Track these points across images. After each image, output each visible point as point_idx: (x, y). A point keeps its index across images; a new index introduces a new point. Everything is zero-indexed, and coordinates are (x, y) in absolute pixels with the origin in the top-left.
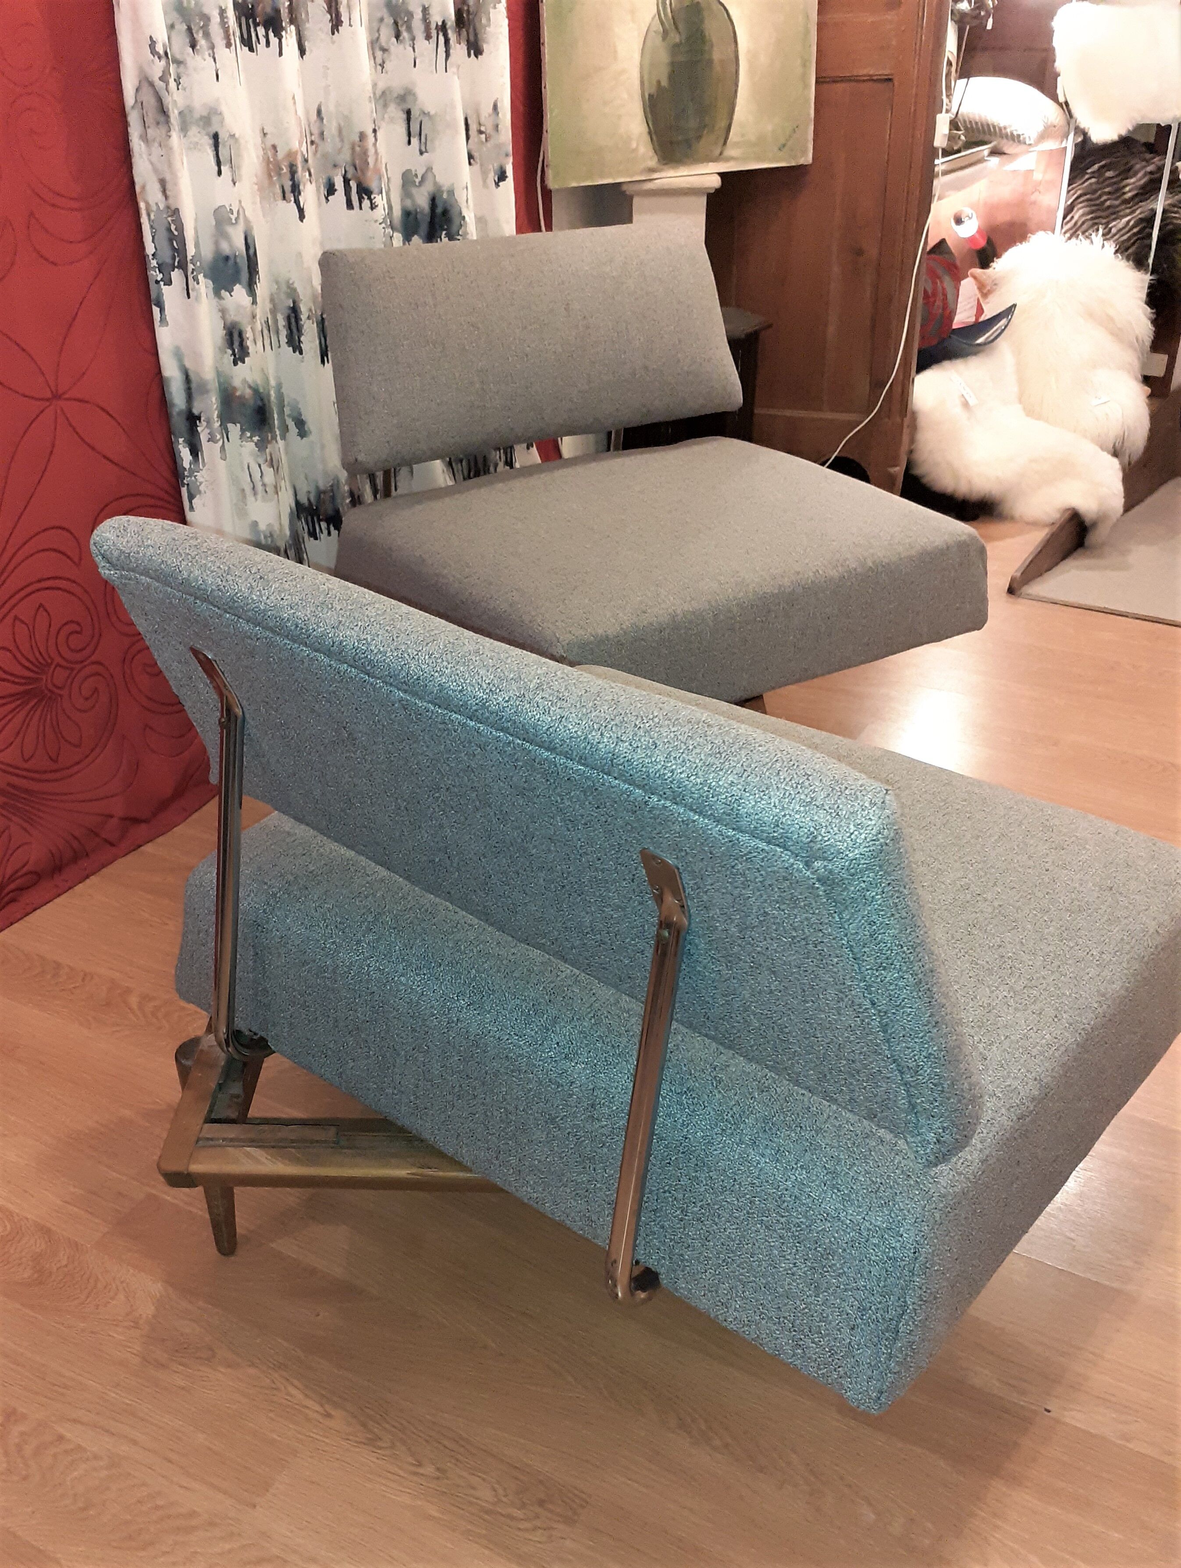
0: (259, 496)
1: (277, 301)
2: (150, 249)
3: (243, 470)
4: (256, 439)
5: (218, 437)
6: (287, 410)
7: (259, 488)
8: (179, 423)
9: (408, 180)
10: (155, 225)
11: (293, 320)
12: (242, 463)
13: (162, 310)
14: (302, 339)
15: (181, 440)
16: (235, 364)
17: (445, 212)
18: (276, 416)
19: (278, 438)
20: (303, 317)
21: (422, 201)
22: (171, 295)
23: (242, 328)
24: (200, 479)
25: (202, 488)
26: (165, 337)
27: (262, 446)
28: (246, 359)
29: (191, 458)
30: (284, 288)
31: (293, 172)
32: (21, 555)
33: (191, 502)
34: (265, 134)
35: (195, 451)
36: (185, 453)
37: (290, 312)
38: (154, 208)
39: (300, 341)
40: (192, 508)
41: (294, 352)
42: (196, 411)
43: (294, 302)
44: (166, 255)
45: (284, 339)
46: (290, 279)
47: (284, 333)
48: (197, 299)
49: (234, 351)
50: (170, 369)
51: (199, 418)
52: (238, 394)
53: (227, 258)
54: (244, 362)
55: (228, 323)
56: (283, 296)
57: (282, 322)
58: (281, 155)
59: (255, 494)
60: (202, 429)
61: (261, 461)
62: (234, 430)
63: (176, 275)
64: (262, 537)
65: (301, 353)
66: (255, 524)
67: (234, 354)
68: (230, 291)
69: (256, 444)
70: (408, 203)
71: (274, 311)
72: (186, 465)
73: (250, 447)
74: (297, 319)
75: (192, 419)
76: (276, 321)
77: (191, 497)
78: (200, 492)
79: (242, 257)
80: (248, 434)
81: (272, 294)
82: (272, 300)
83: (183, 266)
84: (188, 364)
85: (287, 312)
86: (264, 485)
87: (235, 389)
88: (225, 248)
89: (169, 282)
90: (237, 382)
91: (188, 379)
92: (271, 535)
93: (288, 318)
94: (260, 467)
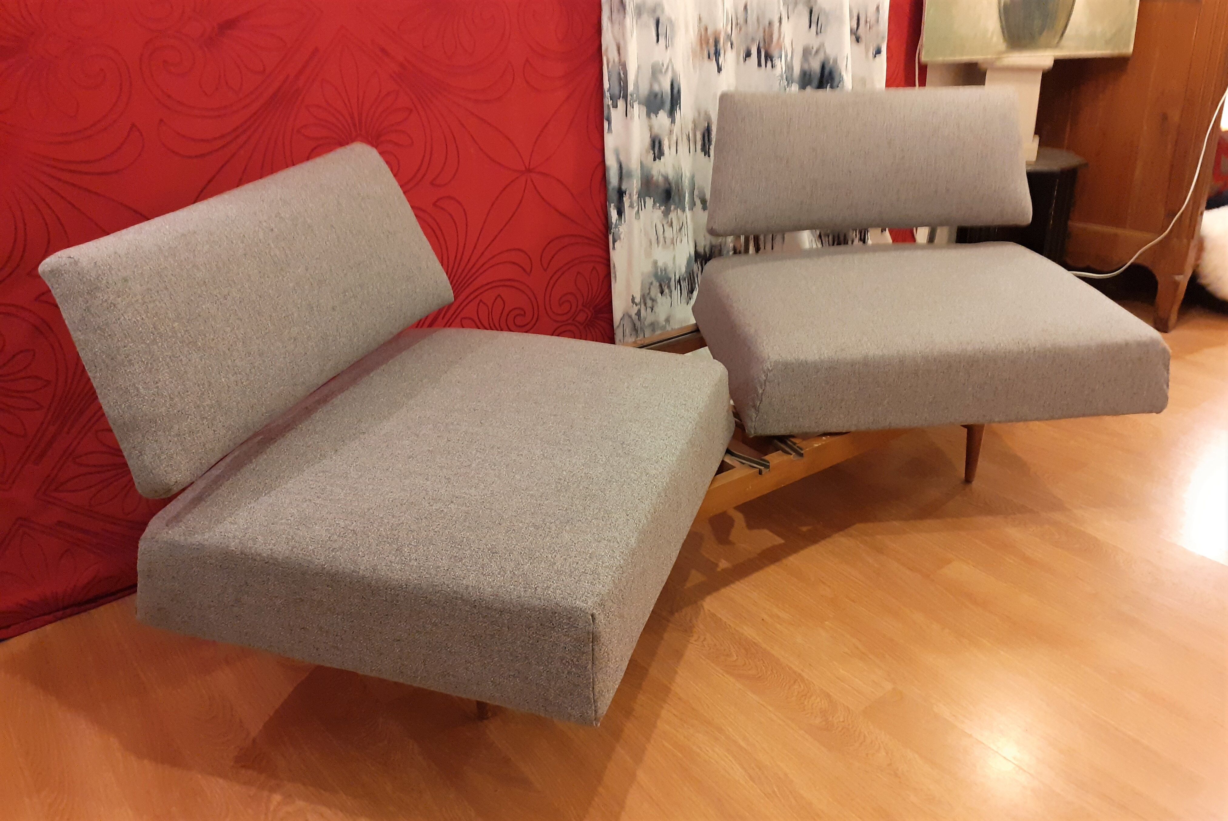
0: (661, 244)
1: (697, 123)
2: (606, 85)
3: (652, 228)
4: (662, 208)
5: (635, 205)
6: (696, 192)
7: (662, 239)
8: (613, 195)
9: (806, 52)
10: (611, 72)
11: (706, 135)
12: (652, 222)
13: (610, 123)
14: (711, 147)
15: (612, 205)
16: (655, 160)
17: (831, 73)
18: (687, 195)
19: (687, 209)
20: (713, 134)
21: (815, 66)
22: (616, 115)
23: (661, 138)
24: (621, 230)
25: (622, 236)
26: (610, 141)
27: (666, 213)
28: (661, 157)
29: (617, 216)
30: (703, 115)
31: (716, 42)
32: (486, 266)
33: (614, 244)
34: (701, 20)
35: (620, 213)
36: (614, 213)
38: (612, 61)
39: (709, 148)
40: (614, 248)
41: (705, 155)
42: (623, 188)
43: (708, 124)
44: (616, 91)
45: (699, 147)
46: (707, 110)
47: (699, 143)
48: (632, 118)
50: (611, 161)
51: (625, 192)
52: (655, 179)
53: (657, 94)
54: (660, 160)
55: (653, 135)
57: (700, 136)
58: (710, 31)
59: (658, 243)
60: (626, 199)
61: (665, 223)
62: (649, 202)
63: (621, 103)
64: (659, 270)
65: (709, 156)
66: (655, 263)
67: (654, 153)
68: (656, 114)
69: (662, 212)
70: (806, 67)
71: (695, 130)
72: (614, 220)
73: (658, 213)
74: (709, 135)
75: (621, 193)
76: (696, 135)
77: (614, 241)
78: (620, 238)
79: (667, 93)
80: (658, 205)
82: (694, 122)
83: (625, 97)
84: (622, 158)
85: (703, 130)
86: (664, 238)
87: (652, 176)
88: (656, 88)
89: (615, 106)
90: (655, 172)
91: (621, 168)
92: (665, 270)
93: (703, 134)
94: (663, 226)
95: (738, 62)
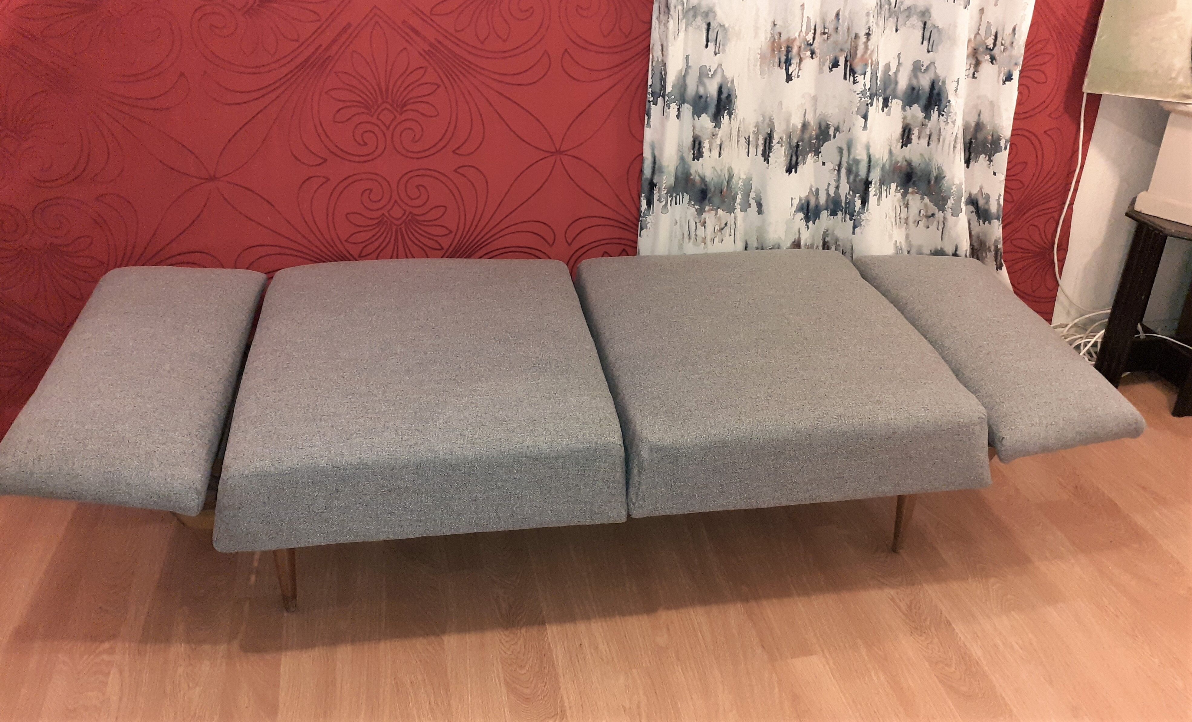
0: (692, 240)
1: (760, 127)
2: (650, 83)
3: (686, 223)
4: (697, 207)
6: (752, 195)
7: (693, 236)
8: (645, 185)
9: (917, 67)
10: (654, 69)
11: (768, 141)
12: (686, 219)
13: (649, 118)
14: (771, 154)
15: (643, 195)
16: (694, 160)
17: (939, 94)
18: (738, 197)
20: (775, 141)
21: (925, 82)
22: (655, 110)
23: (702, 140)
24: (648, 220)
25: (648, 226)
26: (649, 134)
27: (700, 212)
28: (700, 159)
29: (646, 207)
30: (767, 121)
31: (789, 50)
32: (505, 232)
33: (640, 232)
34: (775, 25)
35: (650, 203)
36: (644, 203)
37: (767, 136)
38: (656, 59)
39: (769, 156)
40: (640, 235)
41: (764, 161)
42: (655, 181)
43: (771, 131)
44: (657, 88)
45: (760, 152)
46: (772, 116)
47: (761, 148)
48: (668, 117)
49: (694, 152)
50: (647, 154)
51: (655, 186)
52: (692, 177)
53: (701, 97)
54: (698, 160)
55: (695, 135)
56: (766, 126)
57: (761, 141)
58: (784, 38)
59: (690, 238)
60: (656, 192)
61: (697, 221)
62: (684, 197)
63: (660, 100)
65: (768, 163)
67: (694, 154)
68: (699, 116)
69: (696, 210)
70: (915, 82)
71: (757, 134)
72: (643, 210)
73: (692, 211)
74: (771, 142)
75: (652, 185)
76: (757, 140)
77: (642, 229)
78: (647, 228)
79: (712, 99)
80: (693, 203)
81: (757, 122)
82: (757, 126)
83: (664, 97)
84: (656, 154)
85: (766, 135)
86: (696, 235)
87: (691, 174)
88: (702, 91)
89: (656, 104)
90: (692, 171)
91: (654, 162)
93: (766, 139)
94: (696, 223)
95: (821, 71)
